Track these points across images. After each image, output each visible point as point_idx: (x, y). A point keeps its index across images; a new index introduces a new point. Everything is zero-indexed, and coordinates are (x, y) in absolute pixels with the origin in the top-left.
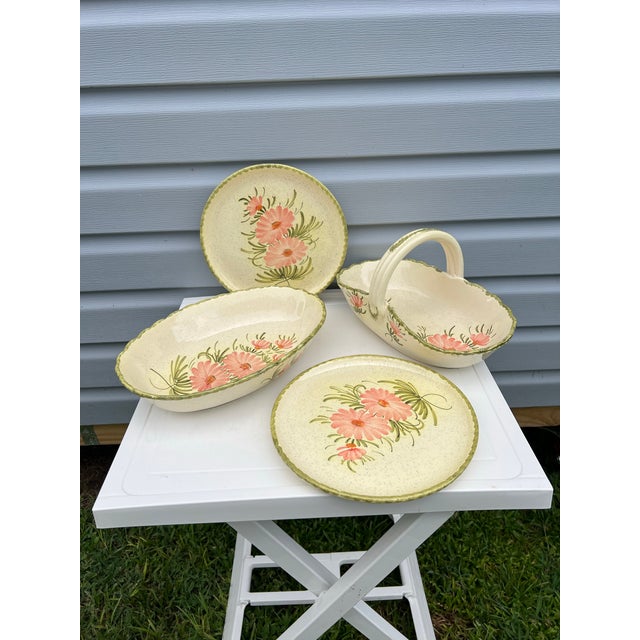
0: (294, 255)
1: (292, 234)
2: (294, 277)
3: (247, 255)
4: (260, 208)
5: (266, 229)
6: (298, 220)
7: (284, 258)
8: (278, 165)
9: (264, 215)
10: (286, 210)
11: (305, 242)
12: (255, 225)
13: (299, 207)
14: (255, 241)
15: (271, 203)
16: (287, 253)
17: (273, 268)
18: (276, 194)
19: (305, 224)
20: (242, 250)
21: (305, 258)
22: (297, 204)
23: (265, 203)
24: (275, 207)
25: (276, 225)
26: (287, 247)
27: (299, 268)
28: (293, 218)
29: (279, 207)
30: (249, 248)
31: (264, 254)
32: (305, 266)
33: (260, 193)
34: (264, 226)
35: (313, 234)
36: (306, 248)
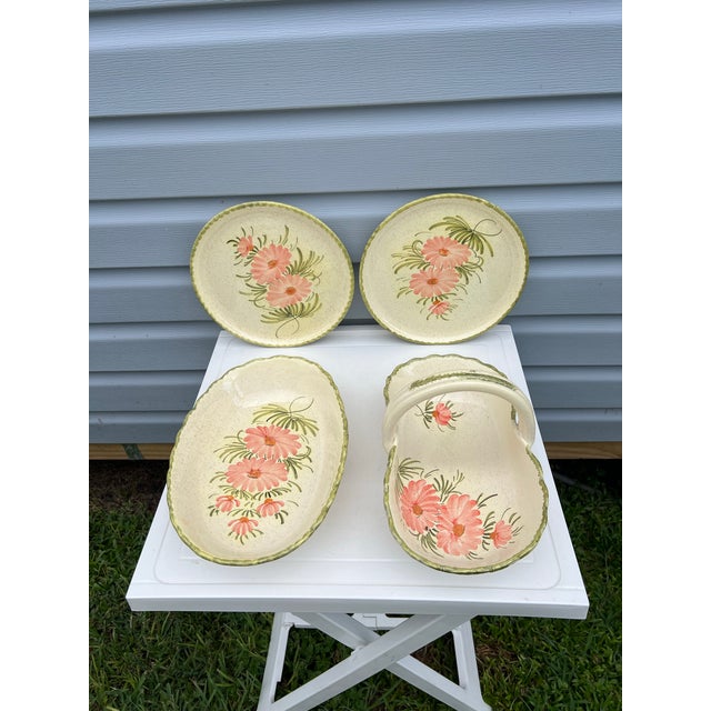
0: (298, 292)
1: (293, 272)
2: (302, 315)
3: (248, 298)
4: (250, 248)
5: (262, 269)
6: (295, 257)
7: (288, 297)
8: (261, 202)
9: (257, 255)
10: (280, 247)
11: (308, 278)
12: (249, 266)
13: (294, 243)
14: (253, 282)
15: (263, 241)
16: (290, 291)
17: (278, 307)
18: (266, 232)
19: (305, 260)
20: (241, 293)
21: (311, 294)
22: (291, 241)
23: (255, 243)
24: (267, 246)
25: (273, 264)
26: (289, 285)
27: (306, 305)
28: (289, 255)
29: (272, 245)
30: (249, 290)
31: (265, 295)
32: (312, 302)
33: (249, 233)
34: (260, 266)
35: (316, 269)
36: (311, 284)
